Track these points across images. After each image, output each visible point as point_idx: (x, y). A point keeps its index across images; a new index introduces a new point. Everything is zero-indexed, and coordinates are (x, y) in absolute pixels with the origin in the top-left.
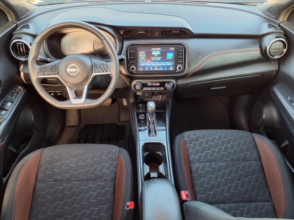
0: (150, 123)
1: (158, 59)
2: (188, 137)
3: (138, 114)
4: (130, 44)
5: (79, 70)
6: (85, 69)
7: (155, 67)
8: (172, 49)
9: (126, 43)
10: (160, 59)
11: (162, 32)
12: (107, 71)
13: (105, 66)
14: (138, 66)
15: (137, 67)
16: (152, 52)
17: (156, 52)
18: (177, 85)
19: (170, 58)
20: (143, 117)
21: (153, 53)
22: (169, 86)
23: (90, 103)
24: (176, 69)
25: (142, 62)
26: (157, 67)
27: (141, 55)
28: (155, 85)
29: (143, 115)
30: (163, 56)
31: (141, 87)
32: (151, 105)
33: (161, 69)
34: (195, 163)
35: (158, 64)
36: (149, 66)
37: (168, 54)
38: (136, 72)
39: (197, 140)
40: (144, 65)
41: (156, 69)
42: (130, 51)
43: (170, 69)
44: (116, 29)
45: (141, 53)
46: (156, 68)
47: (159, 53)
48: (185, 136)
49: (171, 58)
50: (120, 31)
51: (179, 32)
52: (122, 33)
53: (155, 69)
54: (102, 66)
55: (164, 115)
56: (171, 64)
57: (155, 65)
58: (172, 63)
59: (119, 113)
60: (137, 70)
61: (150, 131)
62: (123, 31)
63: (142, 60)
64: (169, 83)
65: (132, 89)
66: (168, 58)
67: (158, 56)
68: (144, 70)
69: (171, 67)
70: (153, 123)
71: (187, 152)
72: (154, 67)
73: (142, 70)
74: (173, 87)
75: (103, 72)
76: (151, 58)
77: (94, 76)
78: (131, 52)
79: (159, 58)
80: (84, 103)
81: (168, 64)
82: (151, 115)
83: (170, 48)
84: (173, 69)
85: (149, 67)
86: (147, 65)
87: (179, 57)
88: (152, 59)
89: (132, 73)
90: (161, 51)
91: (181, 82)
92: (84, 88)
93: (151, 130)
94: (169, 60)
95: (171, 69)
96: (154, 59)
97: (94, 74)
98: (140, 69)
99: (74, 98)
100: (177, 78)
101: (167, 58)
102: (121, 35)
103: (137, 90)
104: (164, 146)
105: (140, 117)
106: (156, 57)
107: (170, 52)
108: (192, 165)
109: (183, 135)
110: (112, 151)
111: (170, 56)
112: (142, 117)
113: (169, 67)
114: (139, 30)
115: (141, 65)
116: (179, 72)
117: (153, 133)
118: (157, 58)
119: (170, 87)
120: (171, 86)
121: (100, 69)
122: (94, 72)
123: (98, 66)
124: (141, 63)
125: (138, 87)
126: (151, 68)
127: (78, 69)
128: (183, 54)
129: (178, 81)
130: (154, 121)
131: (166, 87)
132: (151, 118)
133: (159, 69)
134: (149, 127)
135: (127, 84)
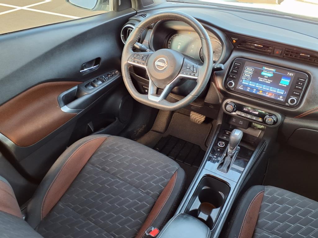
0: (227, 155)
1: (267, 82)
2: (270, 193)
3: (218, 140)
4: (239, 56)
7: (260, 90)
8: (291, 74)
9: (235, 54)
10: (269, 83)
11: (287, 51)
13: (195, 69)
14: (239, 83)
15: (236, 84)
16: (262, 71)
17: (268, 73)
18: (282, 123)
19: (283, 85)
20: (223, 145)
21: (263, 73)
22: (269, 120)
23: (165, 105)
24: (286, 101)
25: (246, 80)
26: (262, 91)
27: (247, 72)
28: (253, 112)
29: (223, 143)
30: (276, 80)
31: (232, 108)
32: (237, 134)
33: (266, 95)
34: (264, 229)
35: (265, 88)
36: (251, 86)
37: (282, 79)
38: (233, 89)
39: (281, 202)
40: (247, 84)
41: (260, 93)
42: (235, 63)
43: (278, 99)
44: (229, 35)
45: (248, 68)
46: (261, 92)
47: (270, 75)
48: (267, 190)
49: (286, 86)
50: (233, 39)
51: (309, 56)
52: (234, 41)
53: (258, 93)
55: (250, 154)
56: (282, 93)
57: (261, 88)
58: (284, 92)
60: (235, 87)
61: (222, 164)
62: (236, 39)
63: (247, 77)
64: (271, 115)
65: (222, 108)
66: (281, 85)
67: (269, 78)
68: (244, 90)
69: (281, 97)
70: (232, 157)
71: (259, 212)
72: (258, 90)
73: (242, 89)
74: (275, 123)
75: (190, 75)
76: (259, 78)
78: (236, 65)
79: (269, 80)
80: (159, 102)
81: (278, 92)
83: (289, 73)
84: (282, 100)
85: (252, 88)
86: (250, 85)
87: (297, 87)
88: (260, 80)
89: (229, 89)
90: (274, 73)
91: (288, 120)
92: (165, 87)
94: (282, 88)
95: (281, 99)
96: (262, 81)
98: (239, 88)
100: (285, 114)
101: (279, 84)
102: (232, 44)
103: (227, 111)
104: (230, 188)
105: (219, 144)
106: (265, 79)
107: (287, 77)
108: (258, 230)
109: (265, 188)
110: (170, 166)
111: (285, 82)
113: (279, 95)
114: (257, 42)
115: (243, 83)
116: (290, 107)
117: (224, 168)
118: (267, 80)
119: (271, 121)
120: (273, 121)
122: (181, 72)
124: (244, 81)
125: (229, 108)
126: (255, 90)
127: (166, 64)
128: (303, 85)
129: (287, 117)
130: (233, 155)
131: (266, 119)
133: (264, 95)
134: (224, 159)
135: (219, 100)
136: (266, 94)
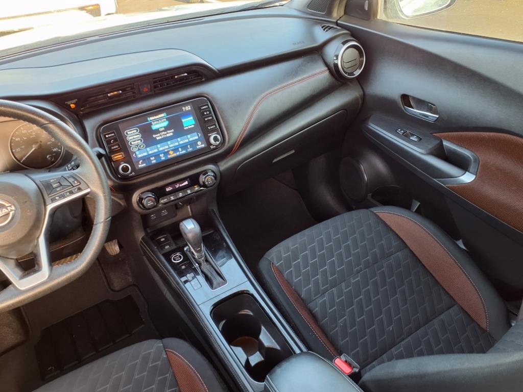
0: (200, 264)
1: (168, 135)
2: (279, 259)
3: (167, 256)
4: (99, 124)
5: (13, 208)
6: (26, 202)
7: (168, 151)
8: (188, 108)
10: (172, 134)
11: (155, 82)
12: (80, 189)
13: (71, 180)
14: (134, 161)
15: (130, 162)
16: (151, 124)
17: (159, 122)
19: (190, 127)
20: (180, 257)
21: (154, 127)
22: (208, 179)
23: (67, 272)
24: (209, 144)
25: (139, 149)
26: (172, 150)
27: (132, 138)
28: (181, 185)
29: (178, 254)
30: (175, 125)
31: (154, 200)
32: (190, 227)
33: (181, 153)
34: (314, 299)
35: (172, 144)
36: (154, 153)
37: (183, 120)
38: (133, 173)
39: (296, 257)
40: (146, 154)
41: (172, 155)
42: (105, 136)
43: (198, 147)
45: (129, 133)
46: (171, 152)
47: (166, 123)
48: (273, 258)
49: (193, 126)
50: (68, 103)
51: (186, 74)
52: (73, 106)
53: (169, 157)
54: (65, 183)
56: (197, 138)
57: (167, 147)
58: (198, 135)
59: (105, 276)
60: (134, 170)
61: (208, 279)
62: (74, 101)
63: (137, 146)
64: (205, 173)
66: (187, 128)
67: (167, 128)
68: (148, 165)
69: (199, 143)
70: (207, 261)
71: (292, 287)
72: (166, 153)
73: (145, 165)
74: (215, 177)
75: (71, 193)
76: (154, 136)
77: (52, 210)
78: (109, 137)
79: (168, 132)
80: (50, 278)
81: (191, 139)
82: (196, 245)
83: (184, 108)
84: (203, 146)
85: (157, 155)
86: (150, 152)
87: (206, 119)
88: (158, 138)
89: (125, 178)
90: (167, 119)
91: (224, 165)
92: (37, 246)
93: (209, 275)
94: (190, 131)
95: (201, 145)
96: (160, 138)
97: (50, 207)
98: (140, 166)
99: (22, 278)
100: (215, 160)
101: (185, 128)
103: (149, 209)
104: (252, 295)
105: (174, 260)
106: (163, 133)
107: (187, 114)
108: (311, 305)
109: (269, 259)
110: (149, 354)
111: (189, 122)
112: (177, 259)
113: (195, 142)
114: (107, 90)
115: (139, 156)
116: (217, 148)
117: (216, 280)
118: (166, 133)
119: (211, 179)
120: (213, 178)
121: (61, 190)
123: (55, 186)
124: (137, 153)
125: (148, 202)
126: (162, 155)
127: (10, 206)
128: (210, 113)
129: (219, 164)
130: (206, 256)
131: (204, 182)
132: (197, 252)
133: (178, 153)
134: (202, 272)
136: (179, 151)
